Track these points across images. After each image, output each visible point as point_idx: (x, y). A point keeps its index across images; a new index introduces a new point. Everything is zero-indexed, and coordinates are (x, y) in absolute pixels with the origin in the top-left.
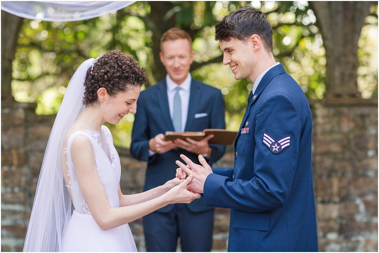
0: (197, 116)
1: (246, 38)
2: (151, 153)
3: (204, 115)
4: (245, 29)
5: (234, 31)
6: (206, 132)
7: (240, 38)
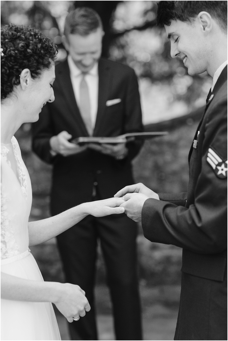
0: (110, 103)
1: (191, 19)
2: (53, 154)
3: (116, 101)
4: (189, 6)
5: (174, 11)
6: (127, 138)
7: (183, 19)
